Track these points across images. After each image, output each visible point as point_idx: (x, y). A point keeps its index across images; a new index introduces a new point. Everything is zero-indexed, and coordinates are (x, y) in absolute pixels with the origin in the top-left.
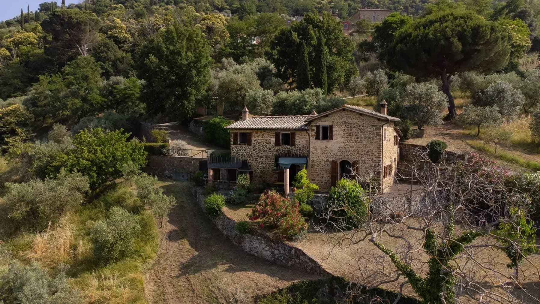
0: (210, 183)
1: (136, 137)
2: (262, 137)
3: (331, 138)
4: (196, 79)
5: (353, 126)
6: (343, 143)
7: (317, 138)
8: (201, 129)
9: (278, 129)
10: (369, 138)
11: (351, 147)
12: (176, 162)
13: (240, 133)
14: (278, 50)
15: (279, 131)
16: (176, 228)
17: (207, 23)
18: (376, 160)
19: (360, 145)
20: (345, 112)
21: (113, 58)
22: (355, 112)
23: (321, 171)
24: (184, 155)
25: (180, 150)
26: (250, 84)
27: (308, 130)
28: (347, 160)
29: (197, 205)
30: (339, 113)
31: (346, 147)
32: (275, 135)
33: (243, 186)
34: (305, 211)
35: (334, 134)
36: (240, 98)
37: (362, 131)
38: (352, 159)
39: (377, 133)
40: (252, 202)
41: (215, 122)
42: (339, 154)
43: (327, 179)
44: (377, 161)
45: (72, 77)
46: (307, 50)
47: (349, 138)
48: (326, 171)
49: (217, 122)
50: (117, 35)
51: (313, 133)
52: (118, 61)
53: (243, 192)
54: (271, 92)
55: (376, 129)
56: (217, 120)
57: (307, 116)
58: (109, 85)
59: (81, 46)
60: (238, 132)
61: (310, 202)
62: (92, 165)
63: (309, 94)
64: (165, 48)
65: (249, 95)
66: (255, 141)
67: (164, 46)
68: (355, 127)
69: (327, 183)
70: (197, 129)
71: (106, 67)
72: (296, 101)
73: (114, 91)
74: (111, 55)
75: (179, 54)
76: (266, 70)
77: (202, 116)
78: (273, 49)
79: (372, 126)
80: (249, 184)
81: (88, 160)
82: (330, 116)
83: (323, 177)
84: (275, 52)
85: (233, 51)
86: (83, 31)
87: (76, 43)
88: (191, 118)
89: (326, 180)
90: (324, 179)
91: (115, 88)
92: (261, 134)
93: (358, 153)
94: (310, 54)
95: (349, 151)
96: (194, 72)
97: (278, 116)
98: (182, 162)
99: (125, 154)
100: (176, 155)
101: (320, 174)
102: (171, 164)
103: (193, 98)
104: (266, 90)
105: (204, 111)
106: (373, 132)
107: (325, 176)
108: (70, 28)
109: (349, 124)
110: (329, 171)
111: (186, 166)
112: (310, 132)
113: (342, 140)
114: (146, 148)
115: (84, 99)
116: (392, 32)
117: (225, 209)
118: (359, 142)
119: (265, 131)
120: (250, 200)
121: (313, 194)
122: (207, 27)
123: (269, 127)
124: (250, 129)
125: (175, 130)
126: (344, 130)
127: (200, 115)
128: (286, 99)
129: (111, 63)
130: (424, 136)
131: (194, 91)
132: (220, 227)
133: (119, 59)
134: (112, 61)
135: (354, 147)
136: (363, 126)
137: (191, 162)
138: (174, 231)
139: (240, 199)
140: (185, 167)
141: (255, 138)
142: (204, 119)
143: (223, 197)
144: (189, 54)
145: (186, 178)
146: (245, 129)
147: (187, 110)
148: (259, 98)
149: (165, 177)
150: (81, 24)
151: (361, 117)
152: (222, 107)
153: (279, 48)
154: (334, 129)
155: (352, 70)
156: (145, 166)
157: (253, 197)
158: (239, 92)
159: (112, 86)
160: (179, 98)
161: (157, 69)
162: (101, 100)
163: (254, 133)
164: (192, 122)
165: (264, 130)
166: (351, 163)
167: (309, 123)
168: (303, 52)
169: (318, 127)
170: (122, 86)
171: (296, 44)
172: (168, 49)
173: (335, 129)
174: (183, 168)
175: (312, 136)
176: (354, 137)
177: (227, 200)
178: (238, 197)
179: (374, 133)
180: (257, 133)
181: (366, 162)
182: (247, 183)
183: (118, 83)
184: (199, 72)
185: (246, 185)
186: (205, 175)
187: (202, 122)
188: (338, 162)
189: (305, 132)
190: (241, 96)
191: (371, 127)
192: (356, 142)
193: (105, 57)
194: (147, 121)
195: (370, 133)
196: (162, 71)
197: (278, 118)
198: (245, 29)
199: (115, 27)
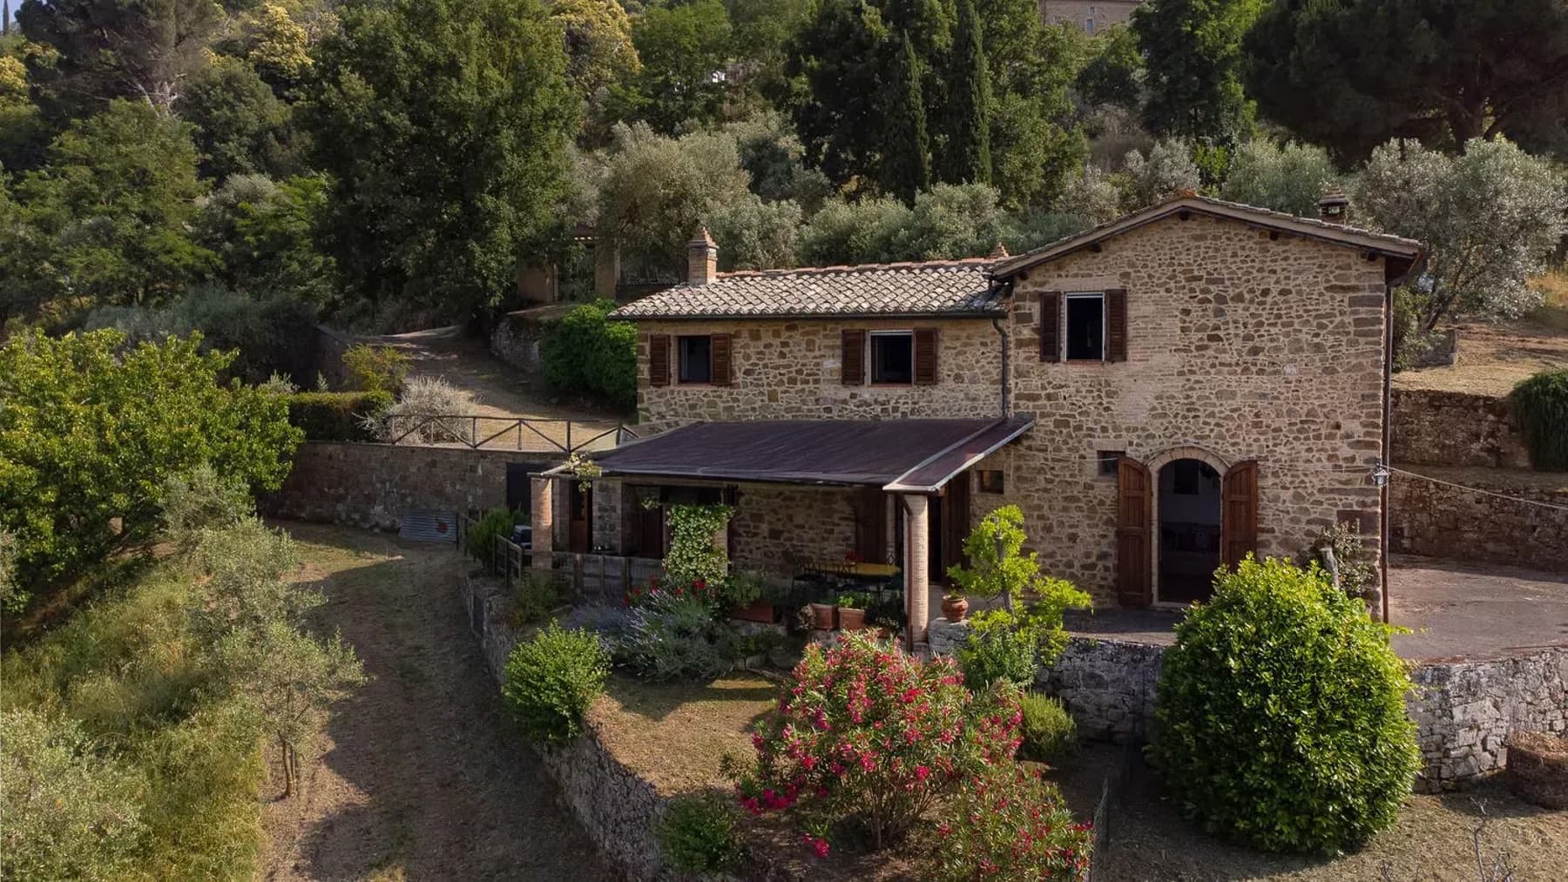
0: (542, 564)
1: (281, 374)
2: (782, 355)
3: (1119, 352)
4: (514, 161)
5: (1232, 292)
6: (1181, 374)
7: (1049, 352)
8: (536, 345)
9: (857, 316)
10: (1318, 348)
11: (1219, 395)
12: (413, 470)
13: (680, 339)
14: (811, 73)
15: (859, 326)
16: (361, 800)
17: (569, 22)
18: (1353, 459)
19: (1266, 384)
20: (1189, 224)
21: (254, 126)
22: (1245, 222)
23: (1065, 509)
24: (453, 440)
25: (430, 418)
26: (714, 183)
27: (1002, 315)
28: (1200, 457)
29: (480, 667)
30: (1155, 236)
31: (1195, 394)
32: (839, 342)
33: (696, 587)
34: (1040, 735)
35: (1131, 332)
36: (675, 234)
37: (1279, 316)
38: (1223, 453)
39: (1358, 322)
40: (740, 664)
41: (583, 319)
42: (1156, 427)
43: (1096, 551)
44: (1359, 463)
45: (86, 171)
46: (919, 68)
47: (1210, 352)
48: (1092, 510)
49: (593, 320)
50: (276, 59)
51: (1026, 333)
52: (271, 135)
53: (698, 615)
54: (793, 208)
55: (1353, 302)
56: (593, 311)
57: (982, 261)
58: (224, 203)
59: (150, 91)
60: (671, 331)
61: (1045, 677)
62: (43, 484)
63: (947, 203)
64: (404, 48)
65: (712, 219)
66: (747, 372)
67: (398, 40)
68: (1239, 298)
69: (1093, 566)
70: (518, 348)
71: (230, 154)
72: (896, 232)
73: (240, 222)
74: (248, 116)
75: (453, 69)
76: (766, 152)
77: (541, 303)
78: (793, 69)
79: (1331, 288)
80: (724, 572)
81: (29, 460)
82: (1114, 247)
83: (1073, 538)
84: (801, 83)
85: (651, 101)
86: (154, 37)
87: (135, 80)
88: (500, 311)
89: (1088, 555)
90: (1080, 549)
91: (244, 214)
92: (777, 342)
93: (1257, 425)
94: (927, 82)
95: (1212, 415)
96: (507, 137)
97: (845, 268)
98: (435, 471)
99: (189, 434)
100: (416, 440)
101: (1061, 524)
102: (397, 478)
103: (503, 234)
104: (774, 203)
105: (546, 283)
106: (1337, 320)
107: (1084, 532)
108: (110, 24)
109: (1209, 281)
110: (1106, 512)
111: (454, 486)
112: (1009, 325)
113: (1175, 361)
114: (297, 414)
115: (134, 252)
116: (1191, 26)
117: (603, 709)
118: (1261, 372)
119: (790, 328)
120: (731, 659)
121: (1068, 635)
122: (570, 33)
123: (812, 306)
124: (725, 318)
125: (440, 353)
126: (1186, 312)
127: (532, 303)
128: (853, 229)
129: (245, 140)
130: (1456, 357)
131: (507, 210)
132: (580, 804)
133: (274, 130)
134: (251, 136)
135: (1233, 395)
136: (1284, 292)
137: (473, 469)
138: (350, 813)
139: (680, 652)
140: (449, 489)
141: (747, 357)
142: (545, 314)
143: (597, 645)
144: (492, 73)
145: (450, 533)
146: (704, 319)
147: (479, 274)
148: (748, 229)
149: (371, 528)
150: (145, 13)
151: (1272, 246)
152: (612, 268)
153: (814, 63)
154: (1132, 312)
155: (1067, 148)
156: (276, 486)
157: (747, 640)
158: (673, 212)
159: (232, 207)
160: (453, 236)
161: (371, 125)
162: (193, 253)
163: (745, 334)
164: (504, 325)
165: (790, 321)
166: (1221, 471)
167: (1003, 284)
168: (905, 74)
169: (1049, 302)
170: (268, 208)
171: (876, 45)
172: (414, 53)
173: (1139, 310)
174: (439, 493)
175: (1020, 344)
176: (1237, 344)
177: (617, 659)
178: (672, 641)
179: (1343, 324)
180: (755, 336)
181: (1301, 465)
182: (717, 569)
183: (254, 197)
184: (526, 141)
185: (710, 581)
186: (519, 528)
187: (539, 324)
188: (1155, 467)
189: (989, 327)
190: (680, 224)
191: (1328, 296)
192: (1245, 370)
193: (228, 123)
194: (352, 327)
195: (1321, 326)
196: (389, 131)
197: (849, 273)
198: (692, 30)
199: (272, 35)
